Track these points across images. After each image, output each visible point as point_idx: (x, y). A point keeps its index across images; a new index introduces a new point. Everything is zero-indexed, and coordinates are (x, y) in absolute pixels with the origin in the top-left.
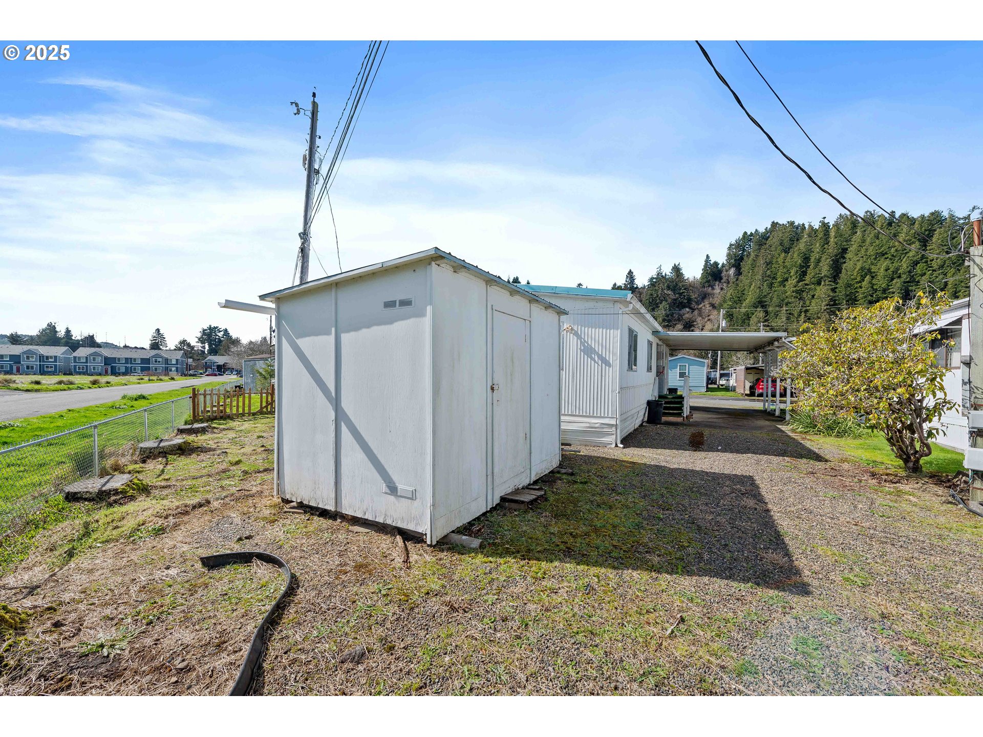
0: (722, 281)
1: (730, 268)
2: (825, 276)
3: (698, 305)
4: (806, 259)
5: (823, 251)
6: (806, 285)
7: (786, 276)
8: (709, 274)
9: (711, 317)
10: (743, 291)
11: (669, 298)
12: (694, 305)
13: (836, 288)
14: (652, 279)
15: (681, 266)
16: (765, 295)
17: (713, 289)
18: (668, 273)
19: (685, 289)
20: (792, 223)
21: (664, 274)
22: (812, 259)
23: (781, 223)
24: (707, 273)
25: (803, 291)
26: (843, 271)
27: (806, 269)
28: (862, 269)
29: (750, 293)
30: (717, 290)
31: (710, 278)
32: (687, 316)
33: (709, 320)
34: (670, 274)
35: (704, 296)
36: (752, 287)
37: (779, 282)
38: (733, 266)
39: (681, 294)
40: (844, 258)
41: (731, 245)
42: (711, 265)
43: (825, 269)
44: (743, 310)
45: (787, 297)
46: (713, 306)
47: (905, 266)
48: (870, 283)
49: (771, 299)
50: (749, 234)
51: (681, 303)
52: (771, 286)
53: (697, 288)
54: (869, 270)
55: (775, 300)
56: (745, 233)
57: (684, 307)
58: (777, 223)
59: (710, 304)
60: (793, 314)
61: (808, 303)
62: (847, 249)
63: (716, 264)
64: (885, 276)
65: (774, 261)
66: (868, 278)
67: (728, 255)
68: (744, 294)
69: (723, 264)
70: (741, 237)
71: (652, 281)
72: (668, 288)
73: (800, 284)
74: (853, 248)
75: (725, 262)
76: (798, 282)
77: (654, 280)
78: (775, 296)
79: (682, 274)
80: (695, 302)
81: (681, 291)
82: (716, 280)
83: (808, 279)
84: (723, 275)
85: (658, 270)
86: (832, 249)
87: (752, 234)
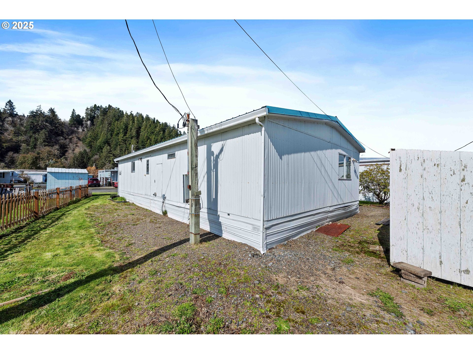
0: (83, 126)
1: (88, 121)
2: (134, 136)
3: (68, 136)
4: (126, 127)
5: (133, 125)
6: (127, 138)
7: (118, 132)
8: (75, 120)
9: (78, 144)
10: (98, 134)
11: (48, 128)
12: (65, 135)
13: (139, 142)
14: (32, 112)
15: (55, 110)
16: (109, 139)
17: (78, 129)
18: (45, 112)
19: (59, 125)
20: (119, 109)
21: (43, 112)
22: (129, 128)
23: (113, 107)
24: (73, 119)
25: (126, 141)
26: (140, 135)
27: (127, 131)
28: (147, 136)
29: (101, 136)
30: (80, 130)
31: (75, 123)
32: (62, 141)
33: (77, 146)
34: (47, 113)
35: (73, 132)
36: (102, 134)
37: (115, 134)
38: (89, 120)
39: (57, 127)
40: (140, 131)
41: (87, 108)
42: (76, 116)
43: (134, 133)
44: (98, 144)
45: (119, 142)
46: (79, 139)
47: (159, 139)
48: (150, 142)
49: (112, 141)
50: (97, 106)
51: (57, 133)
52: (111, 135)
53: (67, 126)
54: (149, 137)
55: (114, 142)
56: (95, 105)
57: (59, 135)
58: (111, 106)
59: (76, 137)
60: (122, 150)
61: (128, 146)
62: (141, 127)
63: (79, 116)
64: (154, 141)
65: (112, 123)
66: (149, 140)
67: (86, 113)
68: (98, 136)
69: (83, 117)
70: (93, 106)
71: (33, 114)
72: (47, 121)
73: (125, 137)
74: (143, 127)
75: (85, 117)
76: (124, 136)
77: (34, 113)
78: (114, 140)
79: (57, 115)
80: (66, 134)
81: (57, 126)
82: (79, 125)
83: (128, 135)
84: (83, 123)
85: (39, 108)
86: (136, 125)
87: (99, 107)
